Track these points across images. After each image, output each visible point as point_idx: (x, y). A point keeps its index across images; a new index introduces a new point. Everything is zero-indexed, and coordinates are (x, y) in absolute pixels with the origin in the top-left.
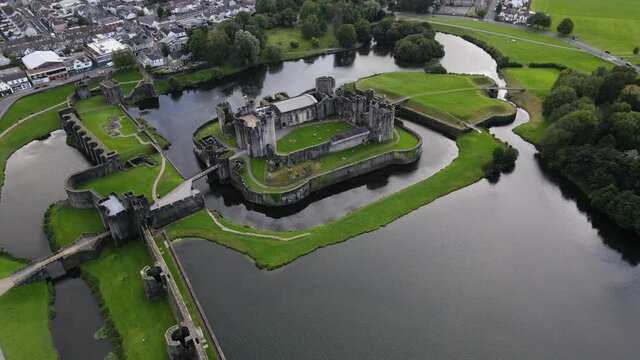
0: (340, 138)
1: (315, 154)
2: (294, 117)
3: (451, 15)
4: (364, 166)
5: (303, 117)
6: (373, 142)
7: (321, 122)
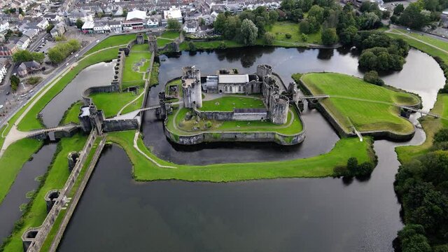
0: (241, 111)
1: (221, 117)
2: (229, 88)
3: (441, 36)
4: (248, 137)
5: (235, 90)
6: (269, 121)
7: (247, 96)
